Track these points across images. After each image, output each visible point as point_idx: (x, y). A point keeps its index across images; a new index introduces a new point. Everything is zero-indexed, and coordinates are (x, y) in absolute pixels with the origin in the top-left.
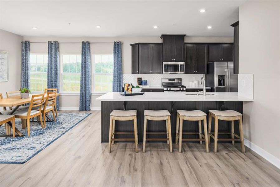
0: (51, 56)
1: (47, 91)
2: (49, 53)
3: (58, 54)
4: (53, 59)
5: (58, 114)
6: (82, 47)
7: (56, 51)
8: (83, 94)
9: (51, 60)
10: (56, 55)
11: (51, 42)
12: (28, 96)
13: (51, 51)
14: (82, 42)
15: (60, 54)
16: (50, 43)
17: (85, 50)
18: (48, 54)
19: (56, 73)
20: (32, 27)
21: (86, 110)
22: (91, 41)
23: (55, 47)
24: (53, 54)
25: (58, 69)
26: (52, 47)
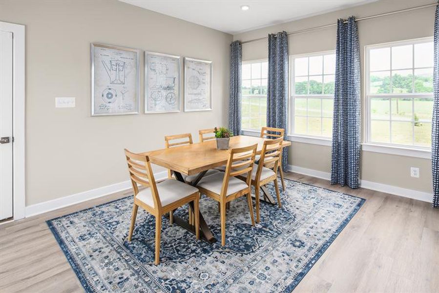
0: (274, 62)
1: (265, 132)
2: (269, 58)
3: (285, 57)
4: (278, 67)
5: (286, 183)
6: (338, 33)
7: (282, 52)
8: (339, 145)
9: (274, 70)
10: (282, 60)
11: (274, 35)
12: (228, 143)
13: (274, 53)
14: (338, 21)
15: (290, 56)
16: (272, 38)
17: (345, 39)
18: (267, 59)
19: (282, 95)
20: (241, 7)
21: (346, 184)
22: (360, 15)
23: (281, 43)
24: (278, 58)
25: (286, 86)
26: (275, 45)
